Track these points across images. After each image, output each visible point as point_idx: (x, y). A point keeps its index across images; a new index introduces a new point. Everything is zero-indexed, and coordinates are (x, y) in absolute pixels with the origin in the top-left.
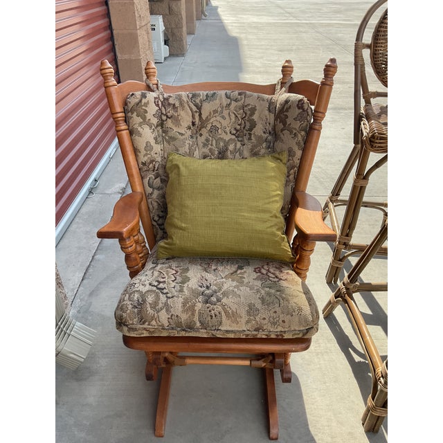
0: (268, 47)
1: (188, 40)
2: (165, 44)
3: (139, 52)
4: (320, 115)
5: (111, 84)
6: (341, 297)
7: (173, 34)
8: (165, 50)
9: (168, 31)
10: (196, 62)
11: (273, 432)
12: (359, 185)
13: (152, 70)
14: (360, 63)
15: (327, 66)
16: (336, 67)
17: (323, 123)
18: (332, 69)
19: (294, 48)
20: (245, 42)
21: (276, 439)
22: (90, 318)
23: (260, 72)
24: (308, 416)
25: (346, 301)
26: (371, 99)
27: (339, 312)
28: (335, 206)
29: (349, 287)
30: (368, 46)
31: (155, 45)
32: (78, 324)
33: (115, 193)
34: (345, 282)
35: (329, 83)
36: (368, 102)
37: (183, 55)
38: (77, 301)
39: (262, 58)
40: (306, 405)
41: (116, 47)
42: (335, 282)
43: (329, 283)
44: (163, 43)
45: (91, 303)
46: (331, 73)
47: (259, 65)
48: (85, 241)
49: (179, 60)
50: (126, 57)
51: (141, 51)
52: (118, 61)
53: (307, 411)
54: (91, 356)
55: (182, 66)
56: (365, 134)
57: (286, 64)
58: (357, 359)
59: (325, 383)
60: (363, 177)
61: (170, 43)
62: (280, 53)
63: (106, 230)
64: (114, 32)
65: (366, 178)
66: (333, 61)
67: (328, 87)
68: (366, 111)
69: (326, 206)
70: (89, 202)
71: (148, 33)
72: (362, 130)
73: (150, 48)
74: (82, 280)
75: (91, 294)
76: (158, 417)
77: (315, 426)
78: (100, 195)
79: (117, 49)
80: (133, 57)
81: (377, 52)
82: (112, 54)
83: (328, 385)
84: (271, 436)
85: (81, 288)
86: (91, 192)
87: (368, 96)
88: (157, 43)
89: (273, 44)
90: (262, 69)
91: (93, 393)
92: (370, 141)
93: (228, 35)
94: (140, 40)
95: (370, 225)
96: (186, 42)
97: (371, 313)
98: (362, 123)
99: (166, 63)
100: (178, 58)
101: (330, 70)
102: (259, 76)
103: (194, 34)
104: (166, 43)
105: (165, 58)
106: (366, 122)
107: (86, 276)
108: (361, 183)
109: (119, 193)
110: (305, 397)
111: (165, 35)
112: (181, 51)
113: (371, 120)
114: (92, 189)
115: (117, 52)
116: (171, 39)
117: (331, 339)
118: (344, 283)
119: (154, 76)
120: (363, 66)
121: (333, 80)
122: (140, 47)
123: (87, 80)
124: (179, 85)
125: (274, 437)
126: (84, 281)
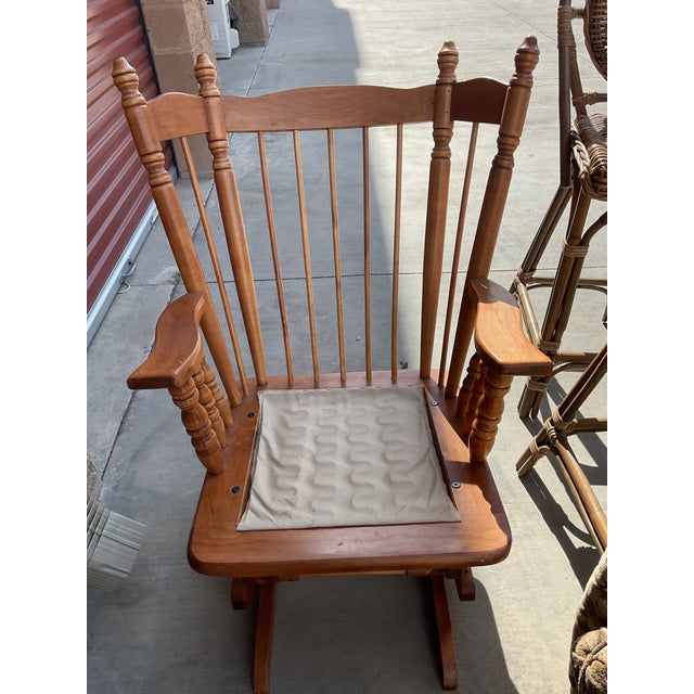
0: (400, 25)
1: (270, 18)
2: (232, 27)
3: (188, 41)
4: (511, 141)
5: (134, 101)
6: (548, 444)
7: (244, 10)
8: (231, 37)
9: (235, 5)
10: (284, 55)
11: (449, 676)
12: (573, 255)
13: (207, 71)
14: (568, 43)
15: (520, 51)
16: (536, 53)
17: (516, 155)
18: (530, 57)
19: (443, 23)
20: (362, 18)
21: (454, 688)
22: (134, 498)
23: (390, 67)
24: (504, 646)
25: (557, 452)
26: (587, 106)
27: (544, 468)
28: (528, 289)
29: (560, 427)
30: (581, 14)
31: (214, 29)
32: (114, 515)
33: (164, 283)
34: (555, 420)
35: (524, 82)
36: (581, 112)
37: (263, 44)
38: (112, 470)
39: (391, 43)
40: (498, 628)
41: (150, 34)
42: (534, 416)
43: (524, 418)
44: (228, 25)
45: (135, 472)
46: (528, 64)
47: (388, 55)
48: (118, 367)
49: (257, 52)
50: (168, 51)
51: (193, 39)
52: (155, 58)
53: (501, 637)
54: (141, 565)
55: (263, 62)
56: (583, 169)
57: (446, 50)
58: (578, 543)
59: (528, 587)
60: (578, 241)
61: (239, 25)
62: (422, 33)
63: (143, 374)
64: (145, 9)
65: (584, 242)
66: (531, 41)
67: (522, 90)
68: (580, 127)
69: (514, 289)
70: (121, 300)
71: (201, 9)
72: (575, 162)
73: (207, 33)
74: (118, 434)
75: (134, 458)
76: (256, 662)
77: (517, 661)
78: (140, 288)
79: (150, 38)
80: (179, 50)
81: (596, 23)
82: (144, 47)
83: (532, 590)
84: (445, 684)
85: (116, 449)
86: (123, 282)
87: (582, 101)
88: (219, 26)
89: (408, 18)
90: (393, 62)
91: (148, 626)
92: (593, 181)
93: (334, 8)
94: (190, 21)
95: (584, 316)
96: (267, 22)
97: (596, 465)
98: (575, 149)
99: (236, 57)
100: (254, 49)
101: (526, 59)
102: (389, 74)
103: (278, 8)
104: (233, 25)
105: (234, 51)
106: (583, 148)
107: (124, 428)
108: (576, 251)
109: (171, 282)
110: (496, 614)
111: (231, 11)
112: (259, 37)
113: (592, 143)
114: (125, 278)
115: (151, 43)
116: (241, 18)
117: (533, 513)
118: (552, 421)
119: (211, 81)
120: (573, 48)
121: (531, 78)
122: (190, 32)
123: (104, 93)
124: (258, 95)
125: (451, 684)
126: (122, 437)
